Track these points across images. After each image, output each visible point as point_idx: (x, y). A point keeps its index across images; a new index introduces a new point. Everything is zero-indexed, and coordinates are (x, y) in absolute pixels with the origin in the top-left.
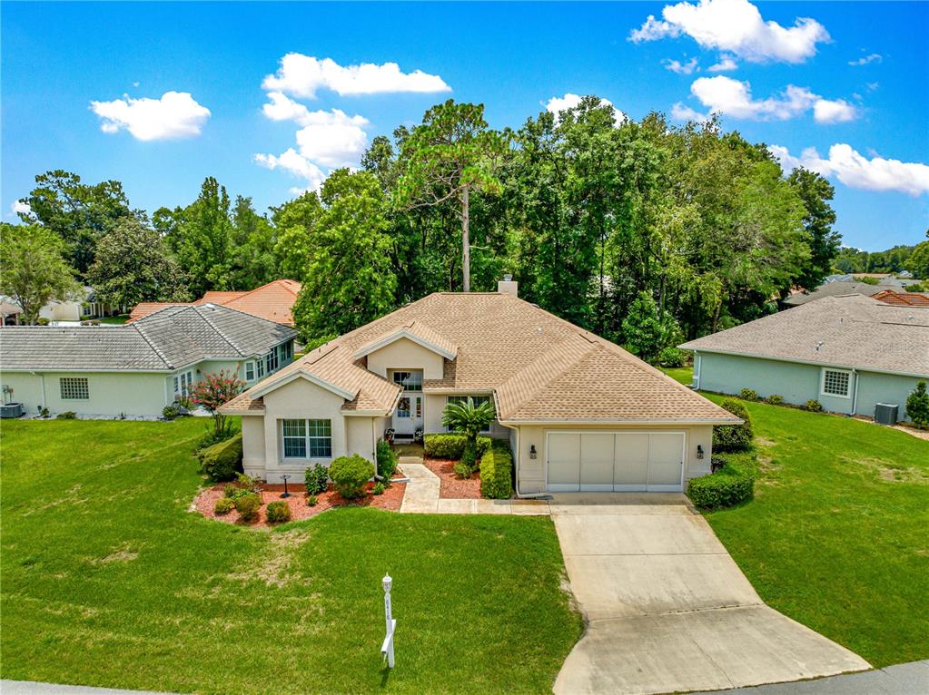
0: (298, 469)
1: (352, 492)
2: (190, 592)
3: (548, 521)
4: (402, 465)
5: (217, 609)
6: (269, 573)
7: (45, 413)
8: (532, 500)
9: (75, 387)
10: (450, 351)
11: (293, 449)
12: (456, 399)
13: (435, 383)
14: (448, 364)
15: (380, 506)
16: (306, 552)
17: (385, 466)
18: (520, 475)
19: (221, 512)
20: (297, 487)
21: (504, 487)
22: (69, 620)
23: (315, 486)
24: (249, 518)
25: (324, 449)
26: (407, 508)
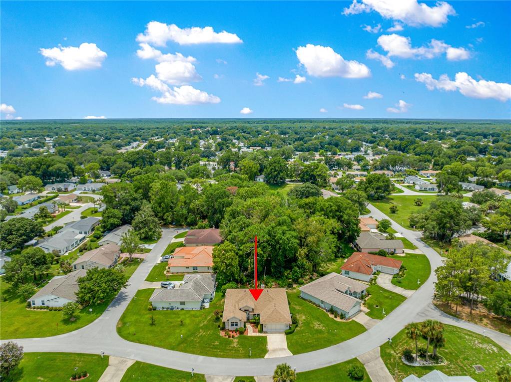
0: (234, 328)
1: (241, 333)
2: (228, 348)
3: (266, 337)
4: (247, 325)
5: (231, 350)
6: (235, 345)
7: (178, 308)
8: (265, 333)
9: (182, 303)
10: (254, 308)
11: (232, 325)
12: (255, 315)
13: (251, 312)
14: (253, 309)
15: (245, 334)
16: (238, 342)
17: (245, 327)
18: (263, 329)
19: (225, 336)
20: (234, 331)
21: (261, 331)
22: (217, 352)
23: (236, 331)
24: (229, 337)
25: (237, 325)
26: (249, 335)
